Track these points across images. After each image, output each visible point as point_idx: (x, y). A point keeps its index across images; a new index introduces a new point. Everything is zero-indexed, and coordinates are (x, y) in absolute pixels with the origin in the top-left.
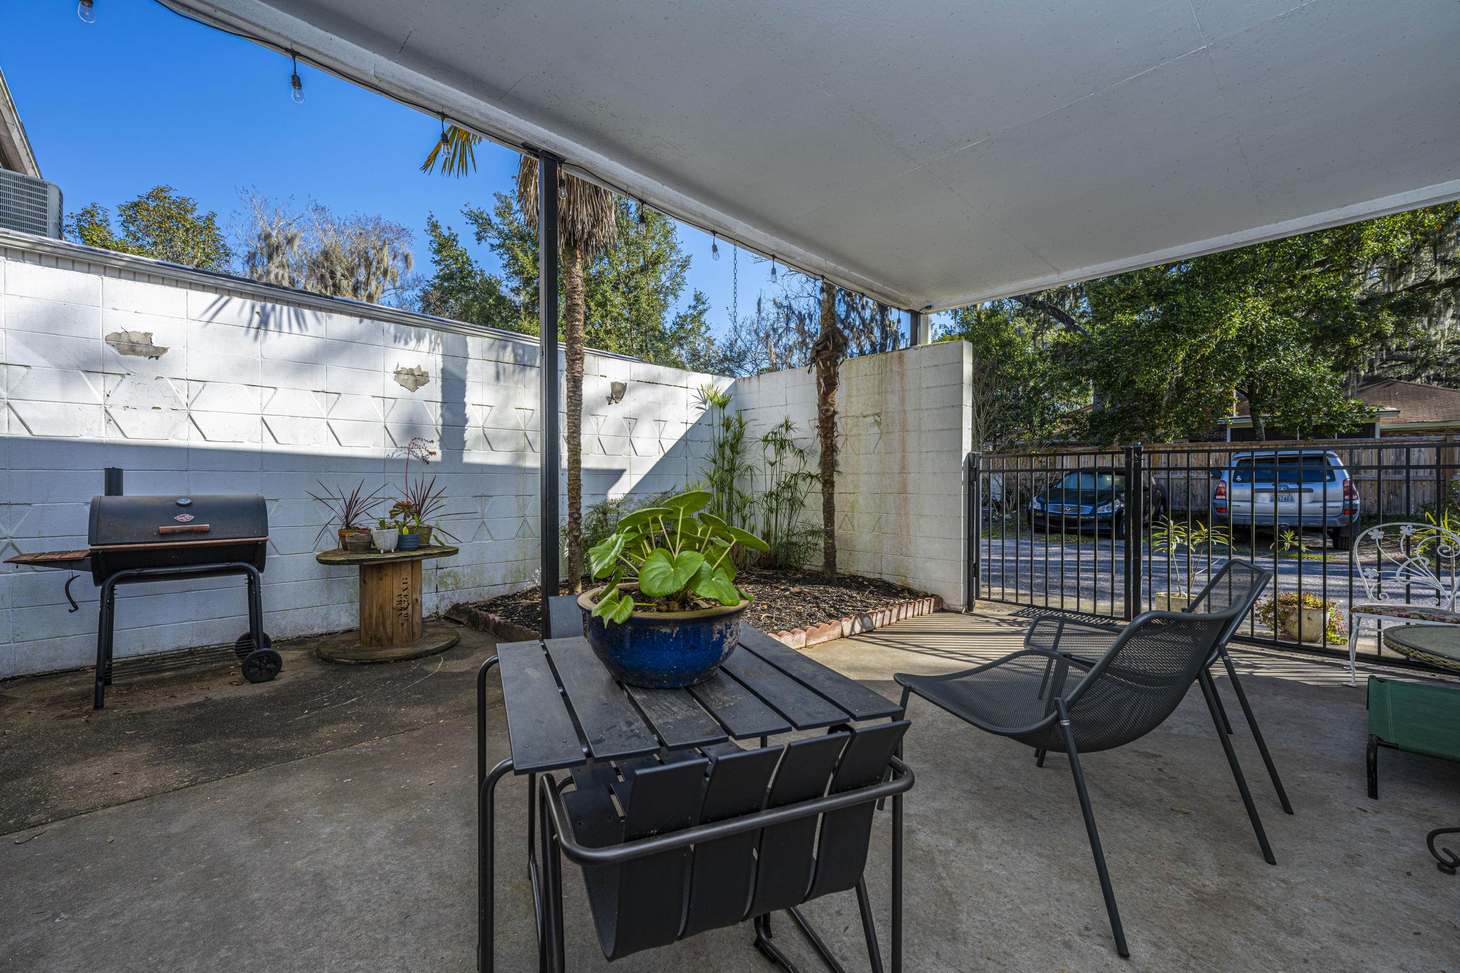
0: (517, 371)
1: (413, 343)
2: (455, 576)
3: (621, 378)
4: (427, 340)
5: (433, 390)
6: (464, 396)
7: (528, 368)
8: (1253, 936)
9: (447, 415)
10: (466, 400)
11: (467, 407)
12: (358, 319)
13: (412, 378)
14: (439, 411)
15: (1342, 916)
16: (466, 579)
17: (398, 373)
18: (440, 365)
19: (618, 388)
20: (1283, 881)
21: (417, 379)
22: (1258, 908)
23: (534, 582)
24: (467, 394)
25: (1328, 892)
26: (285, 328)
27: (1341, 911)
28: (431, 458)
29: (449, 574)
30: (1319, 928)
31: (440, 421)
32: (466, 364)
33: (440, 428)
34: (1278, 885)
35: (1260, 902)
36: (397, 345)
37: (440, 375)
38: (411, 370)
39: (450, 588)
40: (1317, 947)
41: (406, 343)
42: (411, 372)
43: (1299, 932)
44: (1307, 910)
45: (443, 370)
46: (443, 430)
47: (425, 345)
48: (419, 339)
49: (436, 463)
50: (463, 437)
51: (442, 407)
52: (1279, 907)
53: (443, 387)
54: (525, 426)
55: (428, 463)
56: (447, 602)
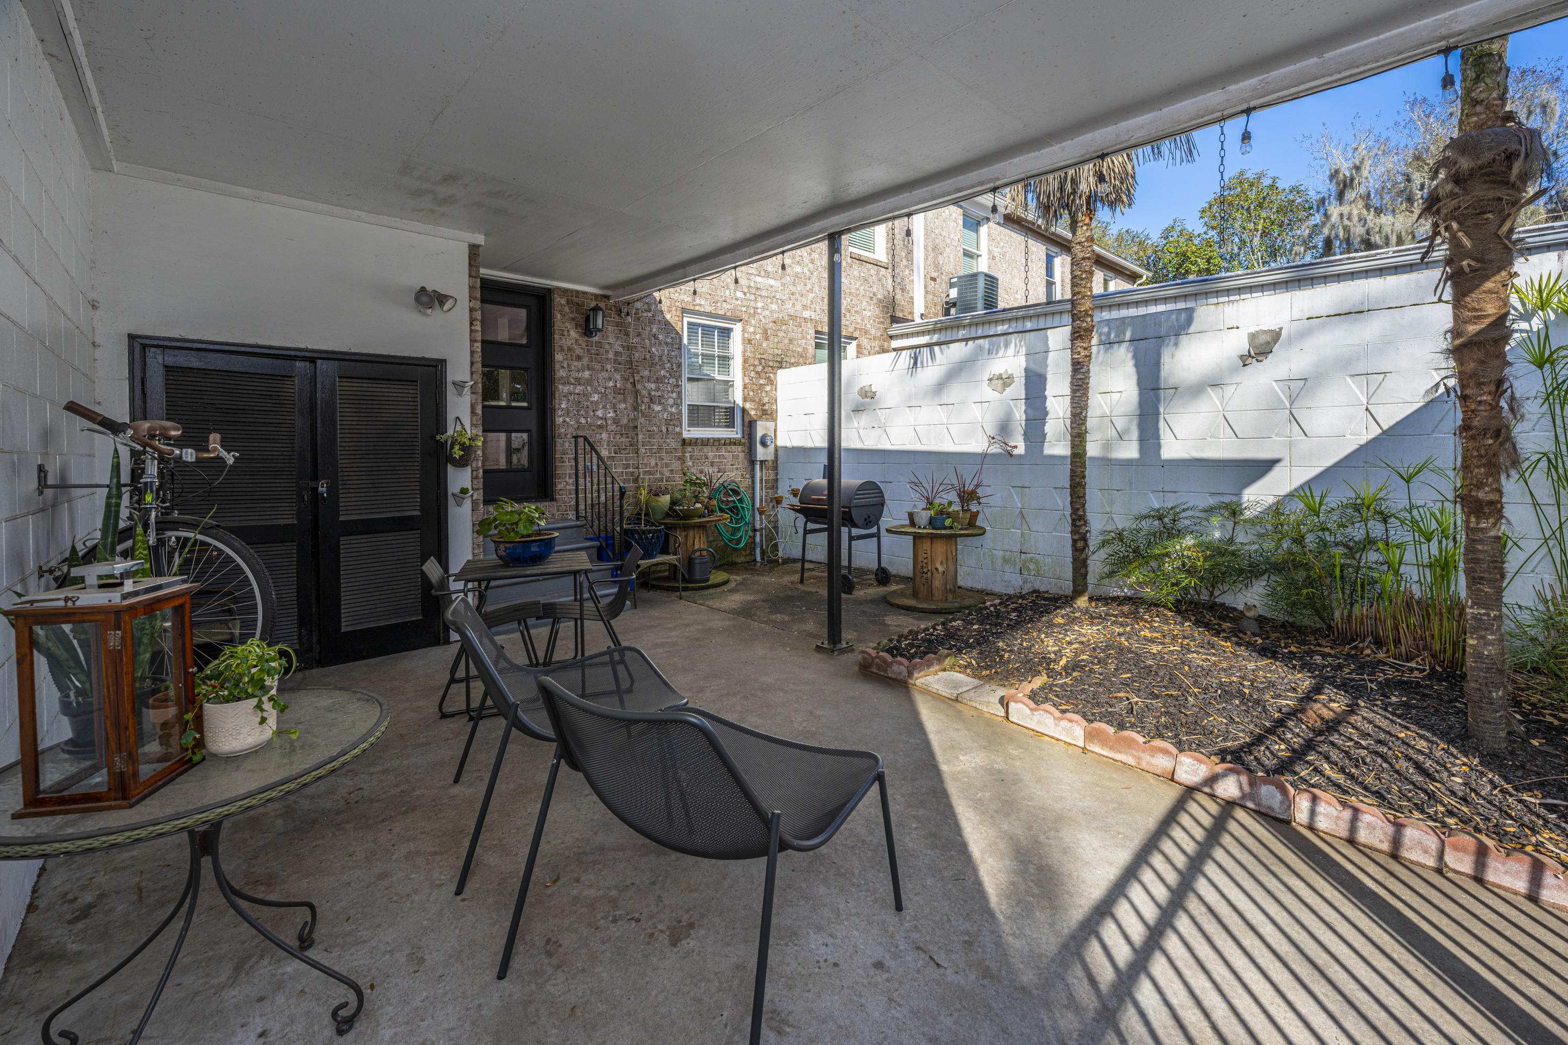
0: (1102, 352)
1: (1001, 352)
2: (1037, 563)
3: (1269, 324)
4: (1013, 345)
5: (1018, 389)
6: (1045, 390)
7: (1116, 346)
8: (424, 836)
9: (1030, 411)
10: (1046, 393)
11: (1048, 401)
12: (964, 343)
13: (1001, 382)
14: (1023, 408)
15: (394, 891)
16: (1047, 568)
17: (990, 380)
18: (1024, 365)
19: (1264, 338)
20: (440, 885)
21: (1005, 381)
22: (435, 853)
23: (1123, 591)
24: (1048, 387)
25: (412, 902)
26: (925, 364)
27: (396, 894)
28: (1016, 452)
29: (1031, 560)
30: (400, 870)
31: (1024, 417)
32: (1046, 358)
33: (1023, 423)
34: (440, 879)
35: (438, 858)
36: (991, 356)
37: (1024, 374)
38: (1001, 375)
39: (1033, 573)
40: (394, 857)
41: (997, 352)
42: (1000, 377)
43: (407, 857)
44: (413, 876)
45: (1026, 370)
46: (1026, 425)
47: (1011, 350)
48: (1007, 345)
49: (1020, 456)
50: (1043, 430)
51: (1026, 403)
52: (427, 864)
53: (1026, 385)
54: (1111, 412)
55: (1011, 455)
56: (1029, 585)
